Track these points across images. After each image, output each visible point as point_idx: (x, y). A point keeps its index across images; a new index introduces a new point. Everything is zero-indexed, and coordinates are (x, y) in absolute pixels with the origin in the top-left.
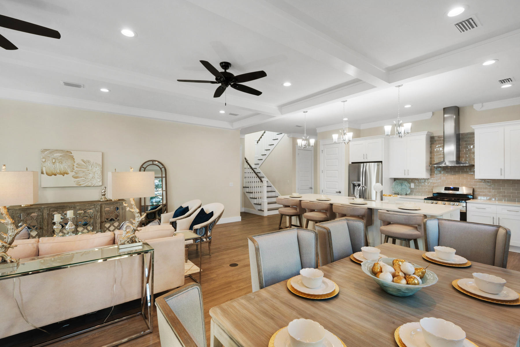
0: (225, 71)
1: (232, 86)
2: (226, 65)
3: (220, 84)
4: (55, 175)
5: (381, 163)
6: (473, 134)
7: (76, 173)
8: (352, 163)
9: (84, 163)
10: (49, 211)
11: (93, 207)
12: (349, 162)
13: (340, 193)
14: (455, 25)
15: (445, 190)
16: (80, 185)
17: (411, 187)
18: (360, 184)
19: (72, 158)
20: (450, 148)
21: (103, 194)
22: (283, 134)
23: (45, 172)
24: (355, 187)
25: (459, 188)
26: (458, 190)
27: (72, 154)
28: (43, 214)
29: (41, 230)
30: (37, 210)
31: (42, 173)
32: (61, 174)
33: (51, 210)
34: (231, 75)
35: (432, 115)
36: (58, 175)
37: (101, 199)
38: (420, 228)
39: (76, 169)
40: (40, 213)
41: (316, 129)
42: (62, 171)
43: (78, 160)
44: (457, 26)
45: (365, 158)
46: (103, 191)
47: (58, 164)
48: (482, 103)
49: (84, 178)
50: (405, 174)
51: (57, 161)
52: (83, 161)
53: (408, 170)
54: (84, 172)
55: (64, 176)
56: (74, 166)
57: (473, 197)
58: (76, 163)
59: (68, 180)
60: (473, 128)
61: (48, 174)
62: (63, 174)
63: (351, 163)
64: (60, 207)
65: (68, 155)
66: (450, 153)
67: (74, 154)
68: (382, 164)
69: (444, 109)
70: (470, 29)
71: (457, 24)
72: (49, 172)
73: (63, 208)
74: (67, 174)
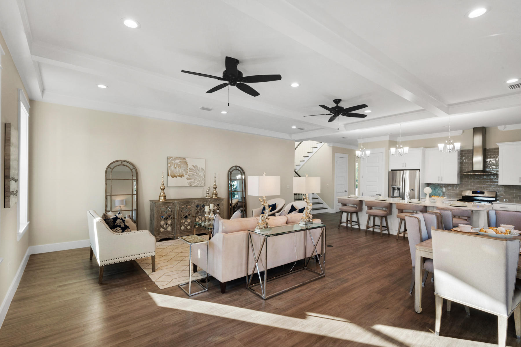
0: (337, 105)
1: (342, 115)
2: (337, 101)
3: (333, 115)
4: (176, 177)
5: (418, 171)
6: (498, 149)
7: (188, 176)
8: (392, 170)
9: (194, 167)
10: (180, 205)
11: (205, 202)
12: (389, 170)
13: (380, 195)
14: (509, 86)
15: (472, 193)
16: (191, 185)
17: (443, 191)
18: (400, 188)
19: (186, 163)
20: (478, 160)
21: (208, 192)
22: (323, 143)
23: (170, 175)
24: (395, 191)
25: (484, 192)
26: (484, 194)
27: (186, 160)
28: (175, 207)
29: (174, 219)
30: (172, 204)
31: (168, 175)
32: (179, 176)
33: (181, 204)
34: (342, 108)
35: (462, 132)
36: (178, 177)
37: (206, 197)
38: (469, 220)
39: (189, 172)
40: (173, 207)
41: (358, 140)
42: (180, 175)
43: (190, 166)
44: (510, 87)
45: (404, 166)
46: (208, 190)
47: (178, 168)
48: (505, 126)
49: (194, 180)
50: (439, 180)
51: (177, 166)
52: (193, 166)
53: (442, 177)
54: (194, 175)
55: (181, 178)
56: (187, 170)
57: (496, 199)
58: (189, 168)
59: (183, 181)
60: (498, 145)
61: (172, 177)
62: (182, 176)
63: (390, 170)
64: (186, 202)
65: (184, 161)
66: (478, 163)
67: (188, 160)
68: (420, 171)
69: (474, 129)
70: (517, 88)
71: (511, 86)
72: (173, 175)
73: (188, 203)
74: (183, 176)
